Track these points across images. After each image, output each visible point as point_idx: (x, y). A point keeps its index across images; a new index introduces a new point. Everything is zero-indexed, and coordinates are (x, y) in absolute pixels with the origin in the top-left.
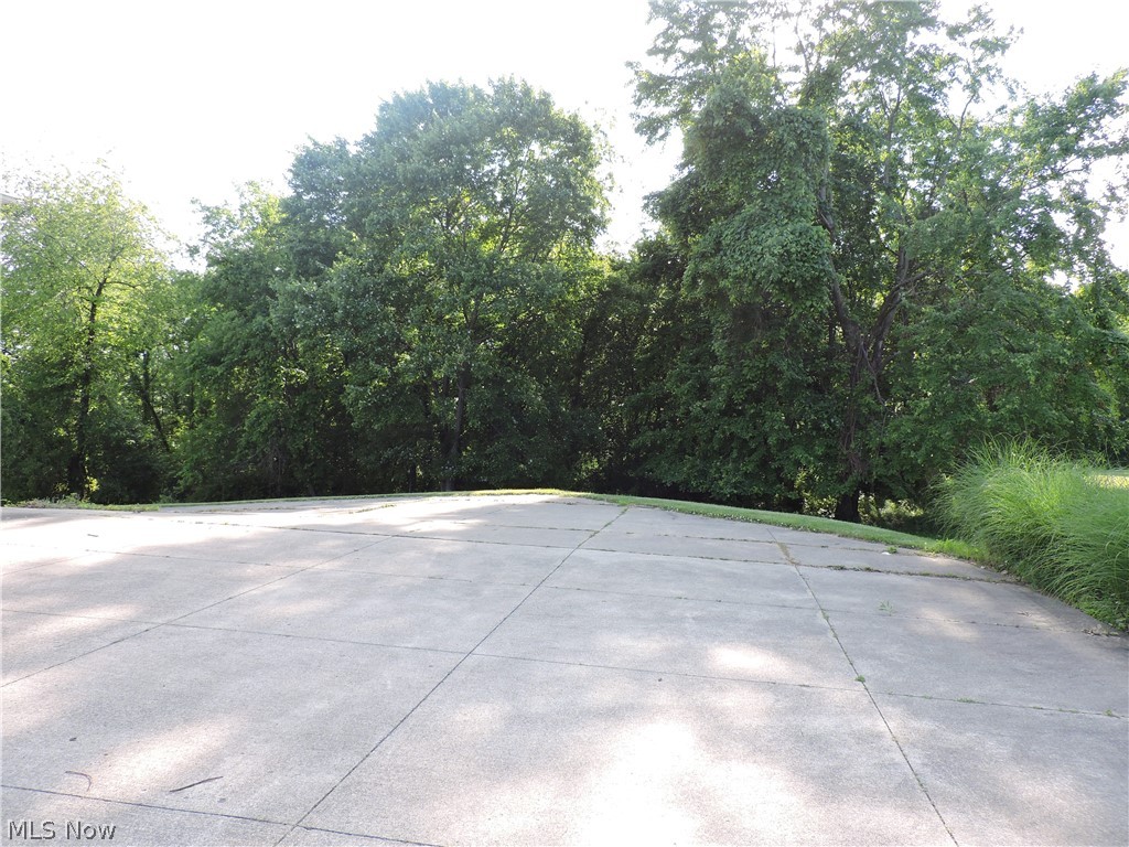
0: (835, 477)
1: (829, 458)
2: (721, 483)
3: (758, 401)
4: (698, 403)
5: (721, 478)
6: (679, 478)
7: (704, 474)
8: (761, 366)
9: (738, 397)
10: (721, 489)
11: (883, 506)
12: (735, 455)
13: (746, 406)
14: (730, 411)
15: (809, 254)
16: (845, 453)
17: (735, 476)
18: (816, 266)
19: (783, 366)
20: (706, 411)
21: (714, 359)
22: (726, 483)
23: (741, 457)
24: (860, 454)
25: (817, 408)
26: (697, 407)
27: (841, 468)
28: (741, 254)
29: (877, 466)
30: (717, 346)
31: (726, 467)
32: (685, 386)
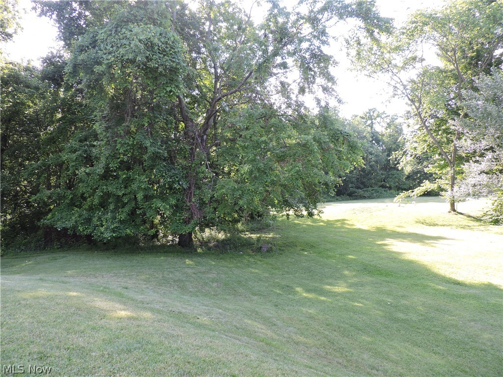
0: (181, 221)
1: (177, 208)
2: (102, 229)
3: (128, 169)
4: (83, 169)
5: (102, 226)
6: (69, 224)
7: (89, 221)
8: (130, 143)
9: (113, 165)
10: (102, 233)
11: (203, 231)
12: (112, 207)
13: (120, 173)
14: (107, 175)
15: (167, 50)
16: (188, 204)
17: (112, 223)
18: (174, 60)
19: (148, 143)
20: (88, 174)
21: (96, 137)
22: (106, 229)
23: (117, 208)
24: (198, 205)
25: (170, 173)
26: (82, 171)
27: (186, 215)
28: (112, 47)
29: (209, 213)
30: (98, 127)
31: (106, 216)
32: (74, 156)
